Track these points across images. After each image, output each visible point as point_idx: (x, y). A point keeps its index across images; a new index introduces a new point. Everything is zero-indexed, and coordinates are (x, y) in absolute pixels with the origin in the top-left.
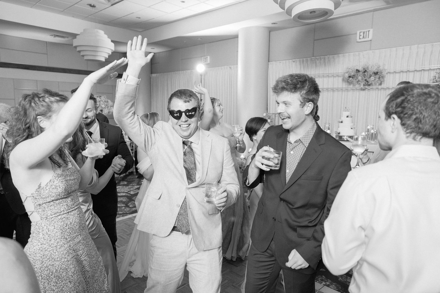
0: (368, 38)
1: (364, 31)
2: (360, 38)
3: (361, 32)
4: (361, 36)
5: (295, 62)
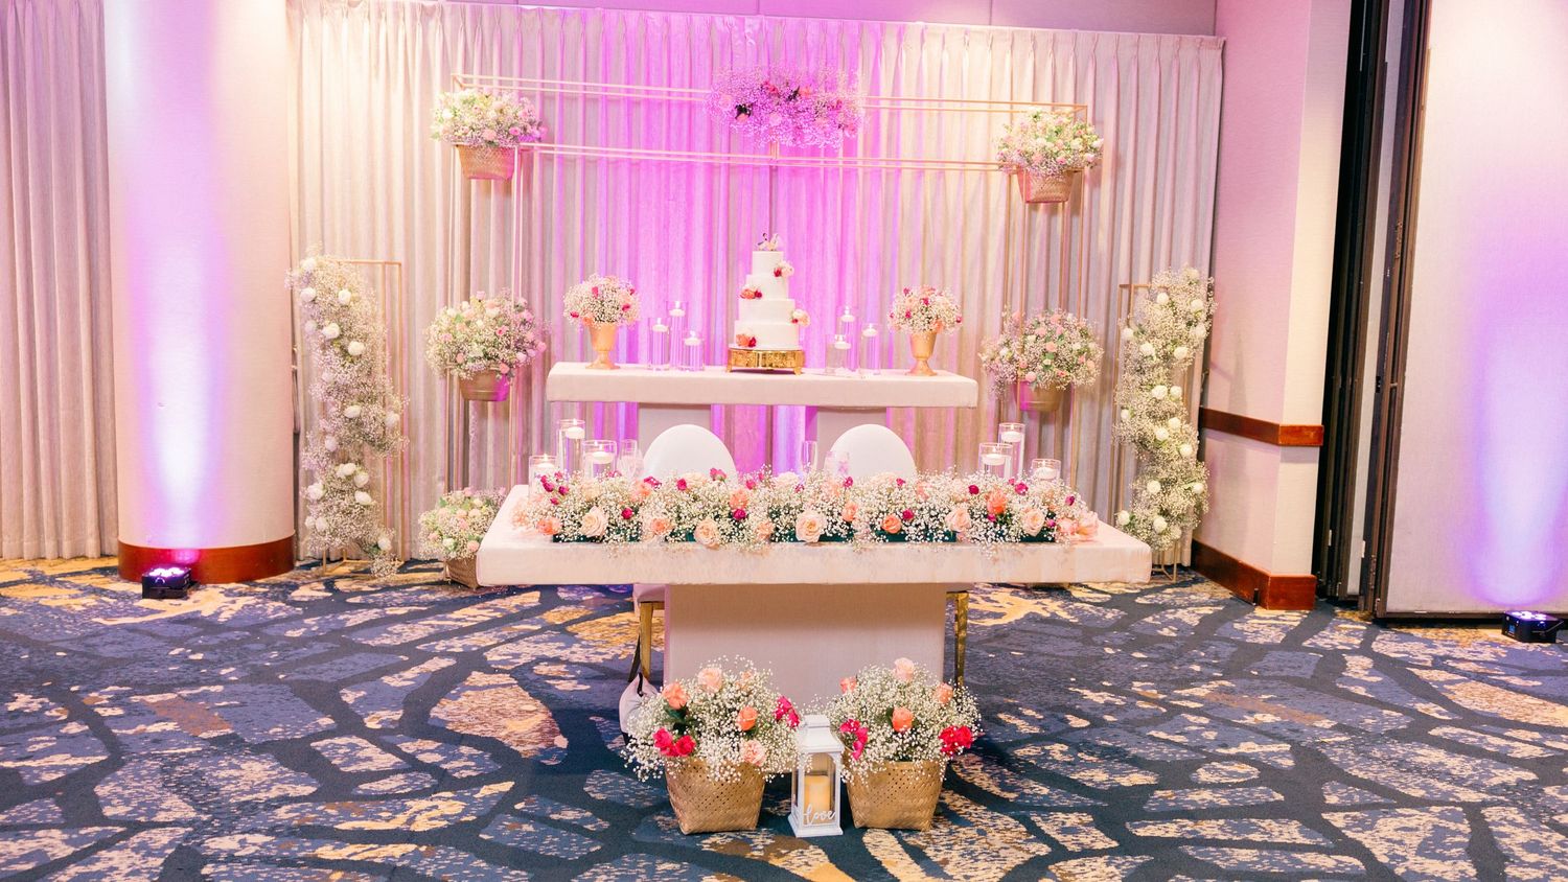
5: (436, 15)
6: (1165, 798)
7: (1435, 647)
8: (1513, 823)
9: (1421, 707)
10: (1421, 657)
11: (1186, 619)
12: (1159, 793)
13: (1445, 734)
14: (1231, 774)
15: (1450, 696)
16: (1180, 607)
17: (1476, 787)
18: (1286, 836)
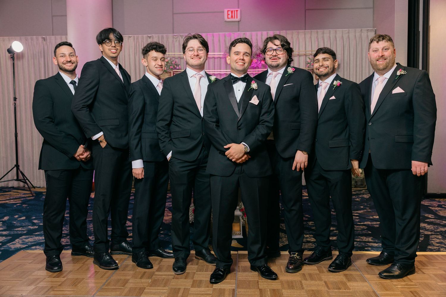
0: (237, 18)
1: (232, 10)
2: (229, 17)
3: (229, 11)
4: (229, 15)
5: (151, 38)
6: (336, 232)
7: (441, 203)
8: (438, 238)
9: (426, 215)
10: (435, 205)
11: (365, 197)
12: (335, 231)
13: (430, 221)
14: (358, 228)
15: (438, 213)
16: (365, 194)
17: (431, 231)
18: (367, 240)
